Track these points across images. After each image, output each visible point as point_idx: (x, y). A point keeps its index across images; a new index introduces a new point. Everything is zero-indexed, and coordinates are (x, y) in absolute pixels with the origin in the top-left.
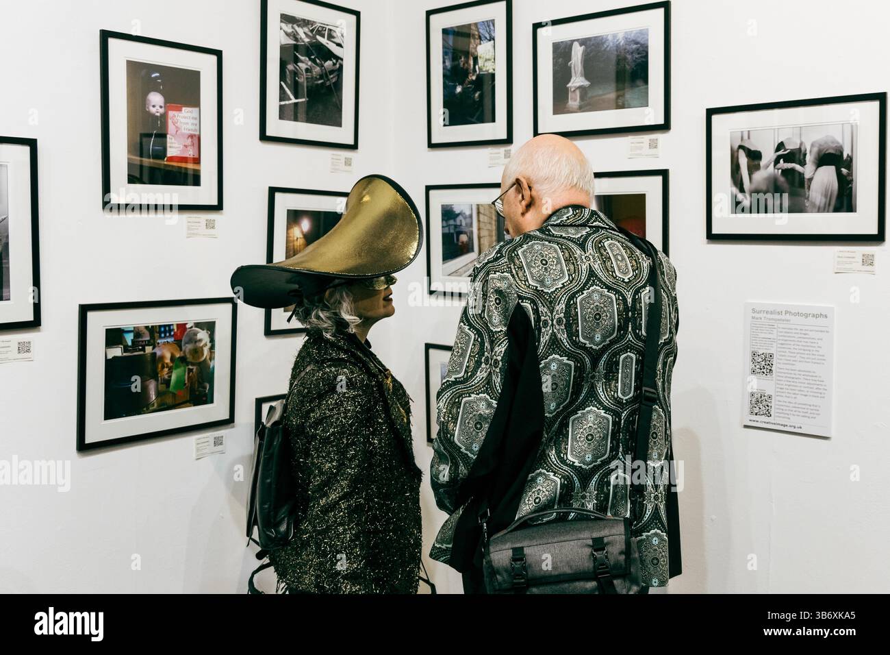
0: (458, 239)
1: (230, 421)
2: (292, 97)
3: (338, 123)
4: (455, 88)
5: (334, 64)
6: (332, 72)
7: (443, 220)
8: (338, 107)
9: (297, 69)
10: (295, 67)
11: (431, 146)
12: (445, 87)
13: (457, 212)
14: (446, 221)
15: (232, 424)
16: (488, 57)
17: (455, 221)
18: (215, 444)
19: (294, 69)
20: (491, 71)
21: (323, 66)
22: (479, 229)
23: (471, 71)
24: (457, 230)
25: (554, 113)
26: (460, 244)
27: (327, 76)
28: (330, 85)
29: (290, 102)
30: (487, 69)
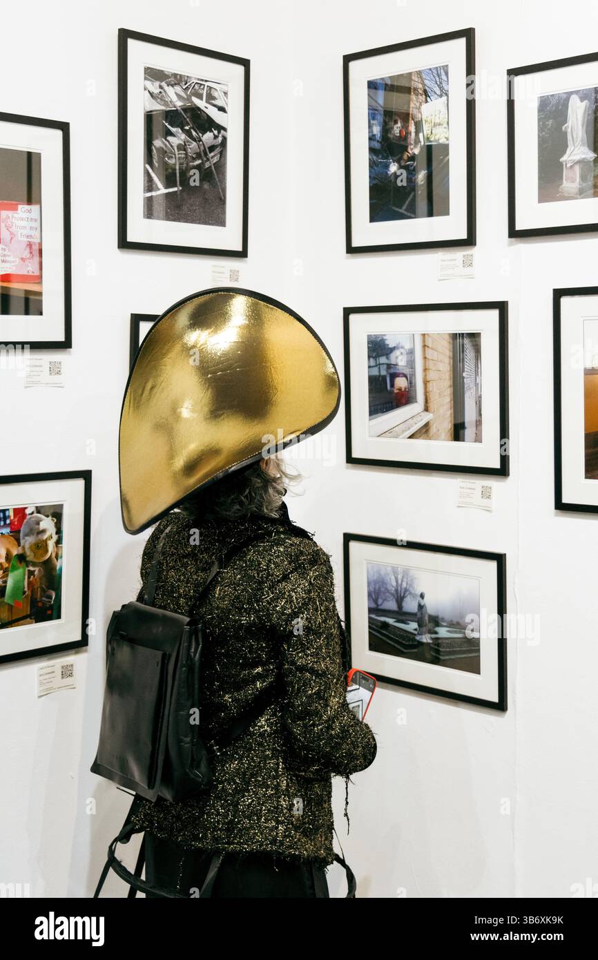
0: (392, 385)
1: (83, 643)
2: (160, 185)
3: (221, 222)
4: (387, 166)
5: (216, 137)
6: (212, 148)
7: (369, 357)
8: (221, 199)
9: (166, 145)
10: (163, 143)
11: (351, 250)
12: (372, 165)
13: (390, 346)
14: (375, 358)
15: (84, 648)
16: (437, 121)
17: (388, 358)
18: (63, 675)
19: (162, 145)
20: (442, 141)
21: (201, 140)
22: (425, 370)
23: (412, 142)
24: (392, 371)
25: (540, 201)
26: (396, 391)
27: (206, 154)
28: (210, 167)
29: (158, 193)
30: (437, 138)
